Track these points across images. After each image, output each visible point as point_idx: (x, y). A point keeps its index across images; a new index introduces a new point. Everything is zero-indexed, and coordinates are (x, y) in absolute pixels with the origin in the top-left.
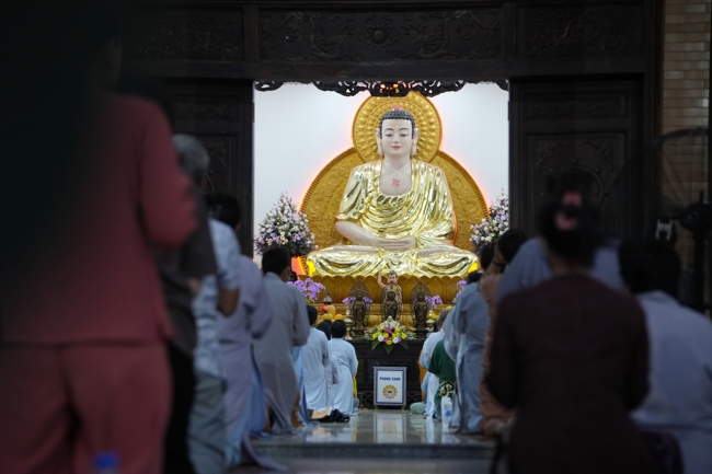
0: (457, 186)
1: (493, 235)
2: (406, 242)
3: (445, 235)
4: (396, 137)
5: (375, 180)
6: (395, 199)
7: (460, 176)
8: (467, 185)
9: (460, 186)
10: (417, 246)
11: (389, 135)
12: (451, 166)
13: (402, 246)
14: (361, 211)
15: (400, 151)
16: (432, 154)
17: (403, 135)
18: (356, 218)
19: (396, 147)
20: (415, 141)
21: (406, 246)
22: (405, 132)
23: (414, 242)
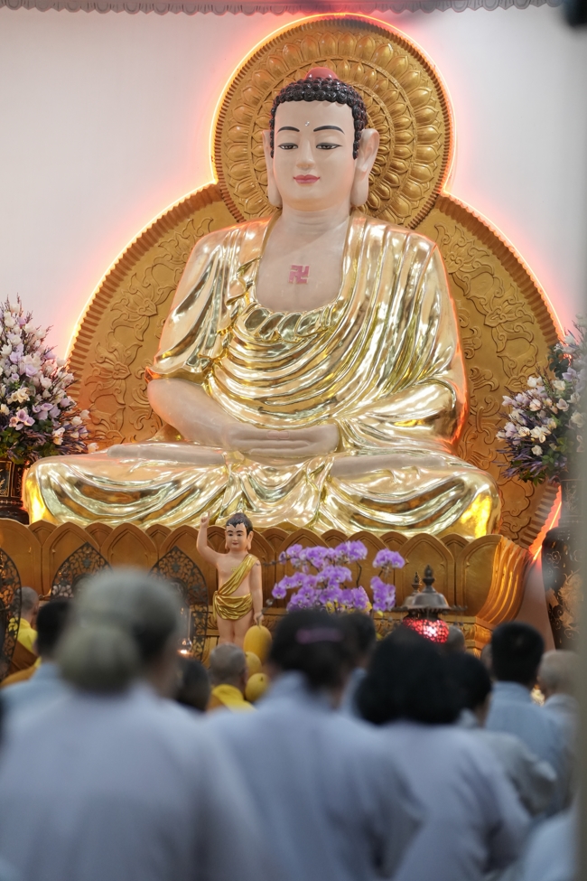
0: (483, 290)
1: (553, 423)
2: (310, 438)
3: (429, 421)
4: (308, 153)
5: (245, 268)
6: (292, 322)
7: (494, 263)
8: (511, 290)
9: (492, 291)
10: (339, 448)
11: (290, 147)
12: (470, 237)
13: (297, 448)
14: (211, 354)
15: (314, 190)
16: (421, 205)
17: (326, 147)
18: (196, 370)
19: (306, 180)
20: (367, 165)
21: (310, 447)
22: (330, 138)
23: (332, 437)
